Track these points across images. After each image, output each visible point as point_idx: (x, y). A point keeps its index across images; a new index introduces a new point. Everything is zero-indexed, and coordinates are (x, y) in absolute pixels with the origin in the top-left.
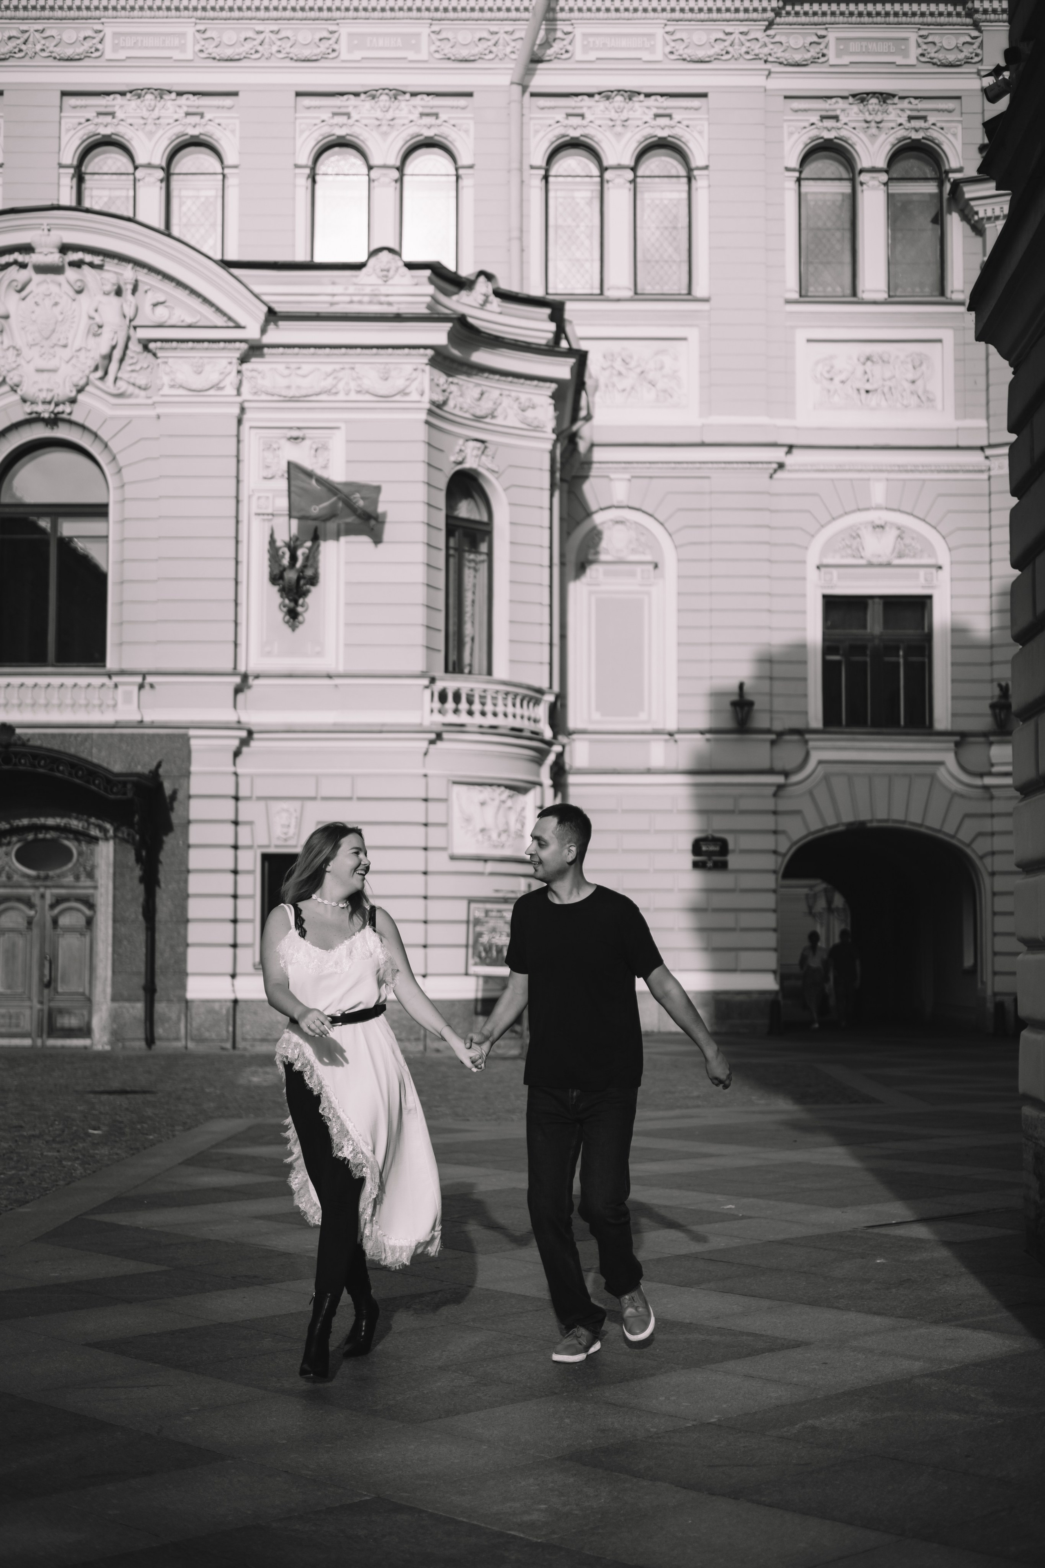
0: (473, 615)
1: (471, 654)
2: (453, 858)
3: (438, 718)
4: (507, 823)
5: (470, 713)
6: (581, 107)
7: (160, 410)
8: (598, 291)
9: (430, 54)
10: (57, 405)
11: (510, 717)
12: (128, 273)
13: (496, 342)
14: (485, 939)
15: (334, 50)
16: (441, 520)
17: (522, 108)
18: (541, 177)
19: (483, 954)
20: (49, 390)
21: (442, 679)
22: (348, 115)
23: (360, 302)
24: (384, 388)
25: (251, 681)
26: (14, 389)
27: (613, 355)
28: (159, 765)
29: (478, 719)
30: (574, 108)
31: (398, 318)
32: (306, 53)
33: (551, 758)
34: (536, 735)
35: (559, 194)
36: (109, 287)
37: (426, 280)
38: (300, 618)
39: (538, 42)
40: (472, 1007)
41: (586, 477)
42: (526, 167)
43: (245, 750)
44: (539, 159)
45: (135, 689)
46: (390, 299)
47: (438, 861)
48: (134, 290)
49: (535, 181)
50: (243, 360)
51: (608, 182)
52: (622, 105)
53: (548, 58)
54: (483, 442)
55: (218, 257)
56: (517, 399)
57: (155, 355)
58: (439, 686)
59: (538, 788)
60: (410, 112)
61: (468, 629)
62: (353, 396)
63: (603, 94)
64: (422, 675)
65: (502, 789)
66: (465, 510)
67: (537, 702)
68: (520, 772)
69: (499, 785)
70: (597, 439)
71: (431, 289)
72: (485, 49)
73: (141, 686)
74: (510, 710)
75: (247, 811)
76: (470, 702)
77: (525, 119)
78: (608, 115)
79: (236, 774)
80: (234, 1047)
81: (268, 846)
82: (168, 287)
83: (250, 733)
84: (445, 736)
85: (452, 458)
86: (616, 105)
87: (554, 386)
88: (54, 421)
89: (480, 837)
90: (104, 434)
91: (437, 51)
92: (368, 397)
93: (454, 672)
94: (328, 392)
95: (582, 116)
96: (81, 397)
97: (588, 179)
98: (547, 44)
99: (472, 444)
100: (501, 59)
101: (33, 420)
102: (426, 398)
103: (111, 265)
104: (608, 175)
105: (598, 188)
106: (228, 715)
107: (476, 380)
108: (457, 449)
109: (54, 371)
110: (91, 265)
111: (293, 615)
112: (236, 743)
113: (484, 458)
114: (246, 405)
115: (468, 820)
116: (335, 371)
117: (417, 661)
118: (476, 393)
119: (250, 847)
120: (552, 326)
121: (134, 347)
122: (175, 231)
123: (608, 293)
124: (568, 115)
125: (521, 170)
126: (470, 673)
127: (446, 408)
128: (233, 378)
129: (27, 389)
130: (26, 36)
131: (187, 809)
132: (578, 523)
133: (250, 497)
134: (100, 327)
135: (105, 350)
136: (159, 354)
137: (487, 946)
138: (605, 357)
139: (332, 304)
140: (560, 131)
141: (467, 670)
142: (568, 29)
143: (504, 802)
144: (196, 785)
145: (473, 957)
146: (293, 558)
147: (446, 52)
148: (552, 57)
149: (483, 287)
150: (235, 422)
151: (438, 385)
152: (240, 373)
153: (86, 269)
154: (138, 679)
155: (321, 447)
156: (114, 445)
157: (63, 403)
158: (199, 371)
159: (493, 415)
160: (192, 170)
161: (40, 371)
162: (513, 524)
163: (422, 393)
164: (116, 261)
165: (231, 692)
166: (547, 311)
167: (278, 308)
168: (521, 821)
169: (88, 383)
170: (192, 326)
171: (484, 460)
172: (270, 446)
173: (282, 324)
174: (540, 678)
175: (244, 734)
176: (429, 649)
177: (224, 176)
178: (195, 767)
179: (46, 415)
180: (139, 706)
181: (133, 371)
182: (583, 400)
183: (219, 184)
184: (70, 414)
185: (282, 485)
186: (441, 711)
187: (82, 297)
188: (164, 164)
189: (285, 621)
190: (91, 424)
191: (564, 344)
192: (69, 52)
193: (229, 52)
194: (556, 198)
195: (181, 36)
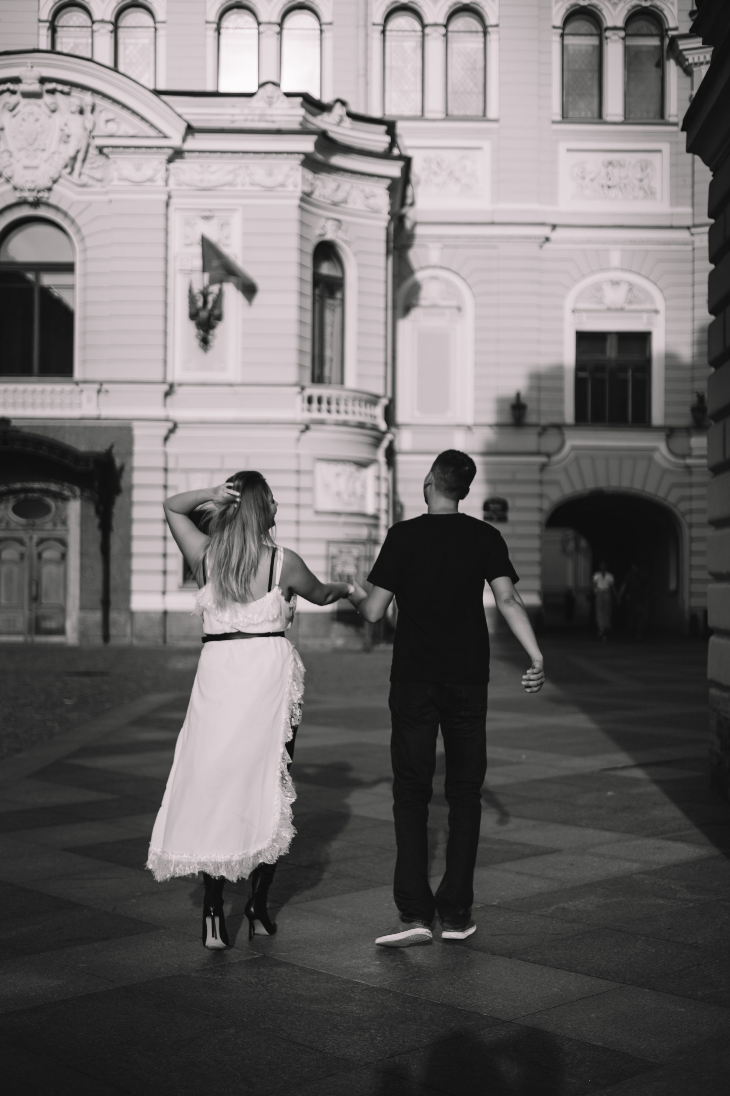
0: (331, 343)
1: (331, 370)
2: (317, 513)
3: (306, 415)
4: (354, 489)
5: (329, 411)
7: (111, 196)
8: (419, 114)
10: (39, 192)
11: (357, 415)
12: (88, 98)
13: (348, 150)
14: (339, 569)
16: (309, 276)
18: (380, 31)
20: (33, 181)
21: (309, 388)
23: (253, 121)
24: (269, 182)
25: (176, 388)
26: (8, 180)
27: (430, 160)
28: (112, 447)
29: (334, 416)
31: (279, 132)
33: (385, 444)
34: (375, 428)
35: (393, 43)
36: (75, 108)
37: (299, 105)
38: (210, 344)
40: (330, 617)
41: (410, 246)
42: (369, 23)
43: (172, 436)
44: (379, 19)
45: (94, 394)
46: (274, 118)
47: (306, 515)
48: (93, 110)
49: (376, 34)
50: (170, 160)
51: (427, 35)
54: (339, 221)
55: (152, 87)
56: (363, 191)
57: (107, 157)
58: (308, 392)
59: (376, 465)
61: (328, 353)
62: (248, 187)
64: (296, 385)
65: (351, 464)
66: (326, 269)
67: (375, 404)
68: (363, 453)
69: (348, 462)
70: (419, 219)
71: (302, 112)
73: (99, 392)
74: (357, 409)
75: (173, 479)
76: (329, 403)
79: (165, 453)
80: (164, 641)
82: (117, 108)
83: (175, 425)
84: (312, 427)
85: (318, 232)
87: (388, 182)
88: (37, 203)
89: (336, 498)
90: (72, 213)
92: (258, 188)
93: (318, 382)
94: (230, 184)
96: (56, 187)
97: (413, 33)
99: (330, 223)
101: (22, 203)
102: (299, 189)
103: (76, 93)
104: (427, 30)
105: (420, 39)
106: (160, 412)
107: (334, 176)
108: (320, 225)
109: (36, 168)
110: (62, 92)
111: (205, 342)
112: (164, 432)
113: (340, 232)
114: (173, 193)
115: (327, 486)
116: (235, 169)
117: (291, 375)
118: (334, 186)
120: (388, 139)
121: (93, 152)
122: (121, 68)
123: (428, 115)
125: (366, 26)
126: (330, 383)
127: (313, 196)
128: (162, 174)
129: (17, 181)
131: (130, 477)
132: (405, 279)
133: (175, 258)
134: (68, 136)
135: (72, 153)
136: (111, 156)
137: (340, 574)
138: (425, 161)
139: (233, 121)
141: (326, 380)
143: (352, 474)
144: (137, 461)
146: (205, 302)
149: (339, 110)
150: (163, 206)
151: (308, 180)
152: (167, 170)
153: (58, 95)
154: (96, 387)
155: (224, 225)
156: (79, 221)
157: (43, 191)
158: (138, 168)
159: (345, 201)
160: (134, 24)
161: (26, 168)
162: (360, 279)
163: (296, 186)
164: (79, 89)
165: (161, 395)
166: (383, 128)
167: (195, 124)
168: (364, 487)
169: (60, 177)
170: (133, 137)
171: (340, 234)
172: (188, 223)
173: (198, 135)
174: (377, 387)
175: (170, 425)
176: (301, 366)
177: (156, 29)
178: (137, 448)
179: (31, 199)
180: (98, 405)
181: (92, 168)
182: (409, 191)
183: (152, 34)
184: (48, 198)
185: (197, 250)
186: (309, 410)
187: (56, 115)
188: (113, 20)
189: (200, 346)
190: (63, 206)
191: (396, 151)
194: (391, 46)
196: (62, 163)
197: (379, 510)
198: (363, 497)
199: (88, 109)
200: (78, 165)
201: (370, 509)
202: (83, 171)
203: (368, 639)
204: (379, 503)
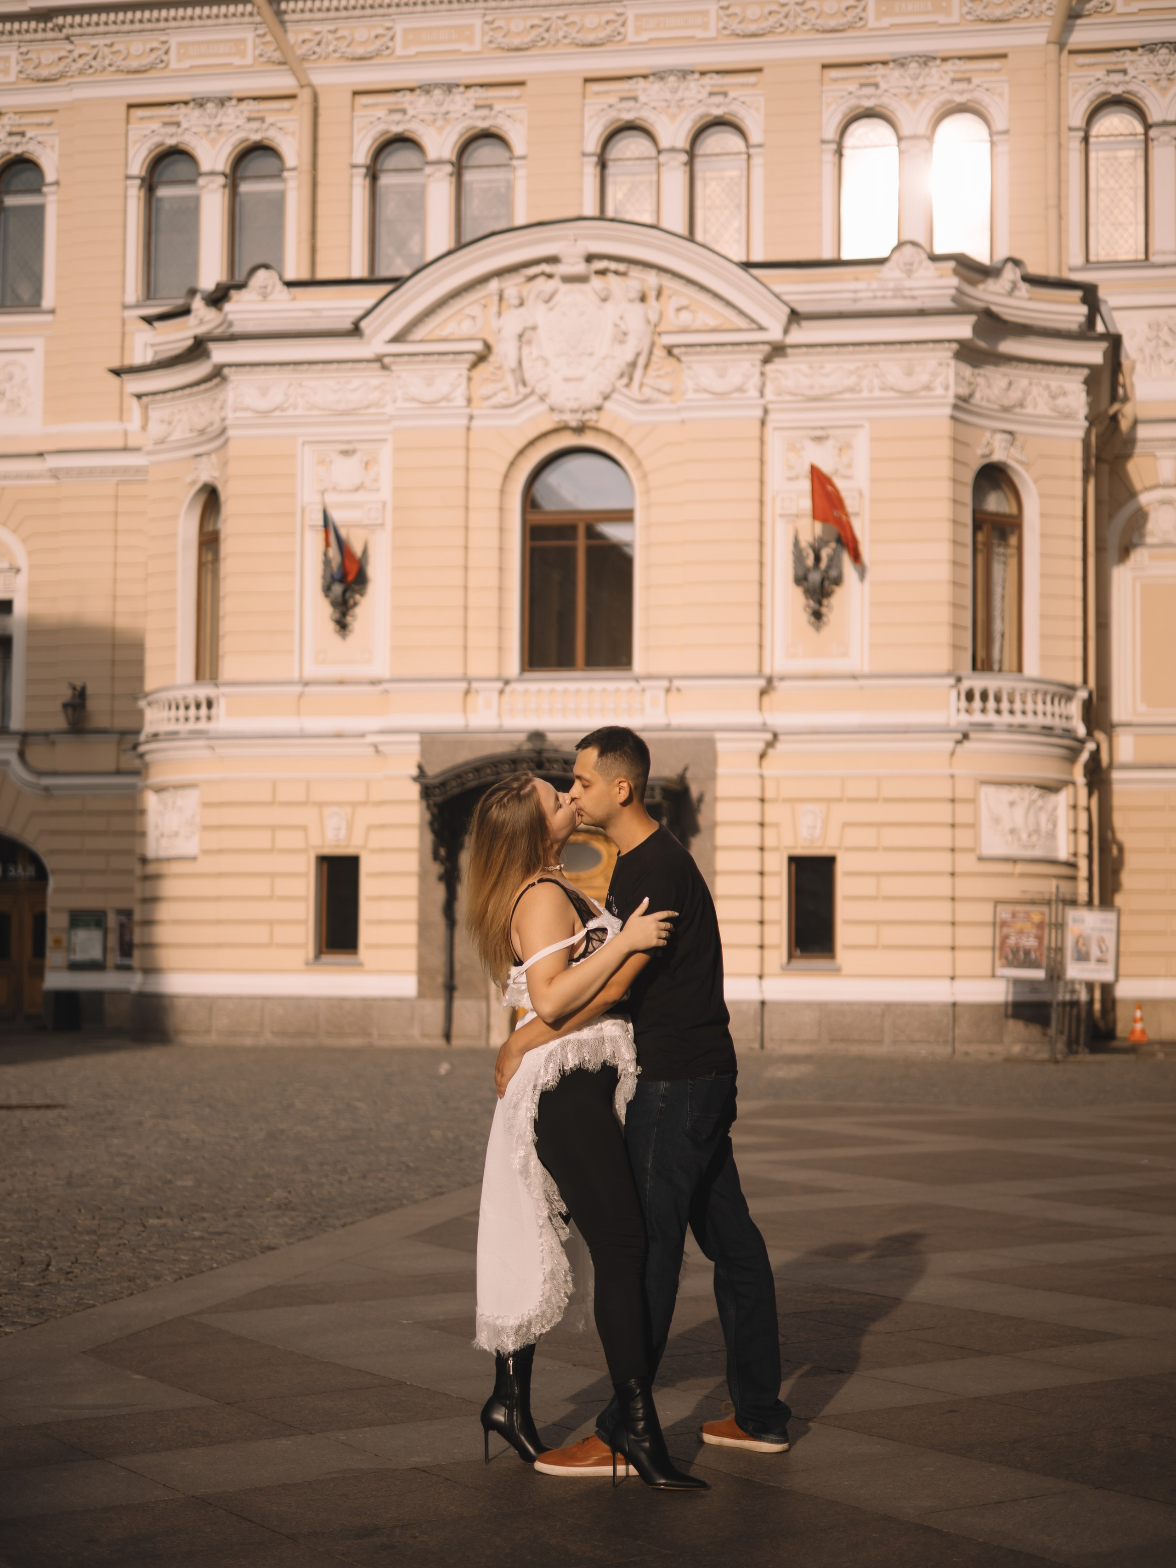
0: (1003, 611)
1: (1002, 651)
2: (981, 859)
3: (965, 718)
4: (1038, 823)
5: (998, 712)
6: (1123, 63)
7: (685, 415)
8: (1142, 256)
9: (962, 16)
10: (584, 412)
11: (1040, 716)
12: (652, 279)
13: (1024, 330)
14: (1012, 941)
15: (861, 19)
16: (967, 515)
17: (1060, 66)
18: (1080, 139)
19: (1010, 956)
20: (576, 399)
21: (969, 678)
22: (876, 86)
23: (884, 297)
24: (907, 384)
25: (776, 683)
26: (542, 399)
27: (1158, 325)
28: (686, 769)
29: (1006, 718)
30: (1115, 63)
31: (922, 313)
32: (832, 23)
33: (1085, 756)
34: (1068, 733)
35: (1102, 154)
36: (634, 294)
37: (950, 272)
38: (825, 619)
40: (1002, 1010)
41: (1128, 456)
42: (1064, 128)
43: (771, 752)
44: (1077, 119)
45: (662, 693)
46: (915, 293)
47: (965, 863)
48: (659, 295)
49: (1075, 145)
50: (767, 360)
51: (1152, 140)
52: (1167, 57)
53: (1087, 13)
54: (1011, 433)
55: (743, 258)
56: (1047, 387)
57: (679, 360)
58: (966, 685)
59: (1070, 789)
60: (941, 78)
61: (998, 626)
62: (877, 393)
63: (1147, 48)
64: (948, 674)
65: (1032, 788)
66: (995, 503)
67: (1069, 699)
68: (1051, 772)
69: (1029, 785)
70: (1141, 415)
71: (955, 281)
72: (1020, 8)
73: (668, 690)
74: (1040, 707)
75: (773, 813)
76: (998, 699)
77: (1063, 79)
78: (1152, 69)
79: (762, 777)
80: (762, 1046)
81: (795, 847)
82: (692, 291)
83: (775, 736)
84: (972, 735)
85: (979, 452)
86: (1161, 58)
87: (1086, 372)
88: (580, 429)
89: (1009, 838)
90: (630, 440)
91: (969, 13)
92: (892, 394)
93: (983, 670)
94: (852, 390)
95: (1125, 72)
96: (608, 405)
97: (1131, 138)
99: (999, 437)
100: (1037, 17)
101: (561, 428)
102: (951, 393)
103: (635, 272)
104: (1152, 133)
105: (1143, 146)
106: (753, 718)
107: (1004, 369)
108: (984, 442)
109: (580, 379)
110: (616, 273)
111: (817, 615)
112: (761, 746)
113: (1013, 451)
114: (770, 406)
115: (997, 821)
116: (858, 368)
117: (942, 660)
118: (1004, 383)
119: (776, 849)
120: (1084, 309)
121: (659, 353)
122: (699, 236)
123: (1154, 259)
124: (1109, 72)
125: (1058, 133)
126: (1000, 670)
127: (973, 401)
128: (756, 380)
129: (555, 399)
130: (548, 23)
131: (713, 811)
132: (1121, 505)
133: (774, 499)
134: (625, 334)
135: (630, 357)
136: (683, 358)
137: (1015, 949)
138: (1150, 326)
139: (855, 300)
140: (1100, 88)
141: (996, 667)
143: (1034, 802)
144: (722, 788)
145: (1000, 959)
146: (818, 559)
147: (978, 13)
148: (1092, 12)
149: (1010, 274)
150: (757, 424)
151: (963, 378)
152: (762, 374)
153: (611, 277)
154: (665, 683)
155: (844, 447)
156: (640, 451)
157: (590, 411)
158: (722, 375)
159: (1022, 405)
160: (717, 150)
161: (567, 380)
162: (1043, 516)
163: (947, 388)
164: (640, 268)
165: (756, 694)
166: (1078, 294)
167: (800, 308)
168: (1053, 820)
169: (613, 390)
170: (714, 330)
172: (792, 447)
173: (805, 324)
174: (1071, 674)
175: (769, 736)
176: (956, 647)
177: (749, 156)
178: (722, 770)
179: (573, 424)
180: (666, 710)
181: (658, 377)
183: (744, 164)
184: (597, 421)
185: (805, 485)
186: (967, 711)
187: (608, 305)
188: (688, 147)
189: (809, 622)
190: (617, 431)
191: (1100, 328)
192: (591, 37)
193: (752, 28)
194: (1097, 159)
195: (705, 13)
196: (616, 371)
197: (1075, 855)
198: (1052, 836)
199: (652, 295)
200: (638, 373)
201: (1063, 854)
202: (646, 381)
203: (1060, 1046)
204: (1077, 844)
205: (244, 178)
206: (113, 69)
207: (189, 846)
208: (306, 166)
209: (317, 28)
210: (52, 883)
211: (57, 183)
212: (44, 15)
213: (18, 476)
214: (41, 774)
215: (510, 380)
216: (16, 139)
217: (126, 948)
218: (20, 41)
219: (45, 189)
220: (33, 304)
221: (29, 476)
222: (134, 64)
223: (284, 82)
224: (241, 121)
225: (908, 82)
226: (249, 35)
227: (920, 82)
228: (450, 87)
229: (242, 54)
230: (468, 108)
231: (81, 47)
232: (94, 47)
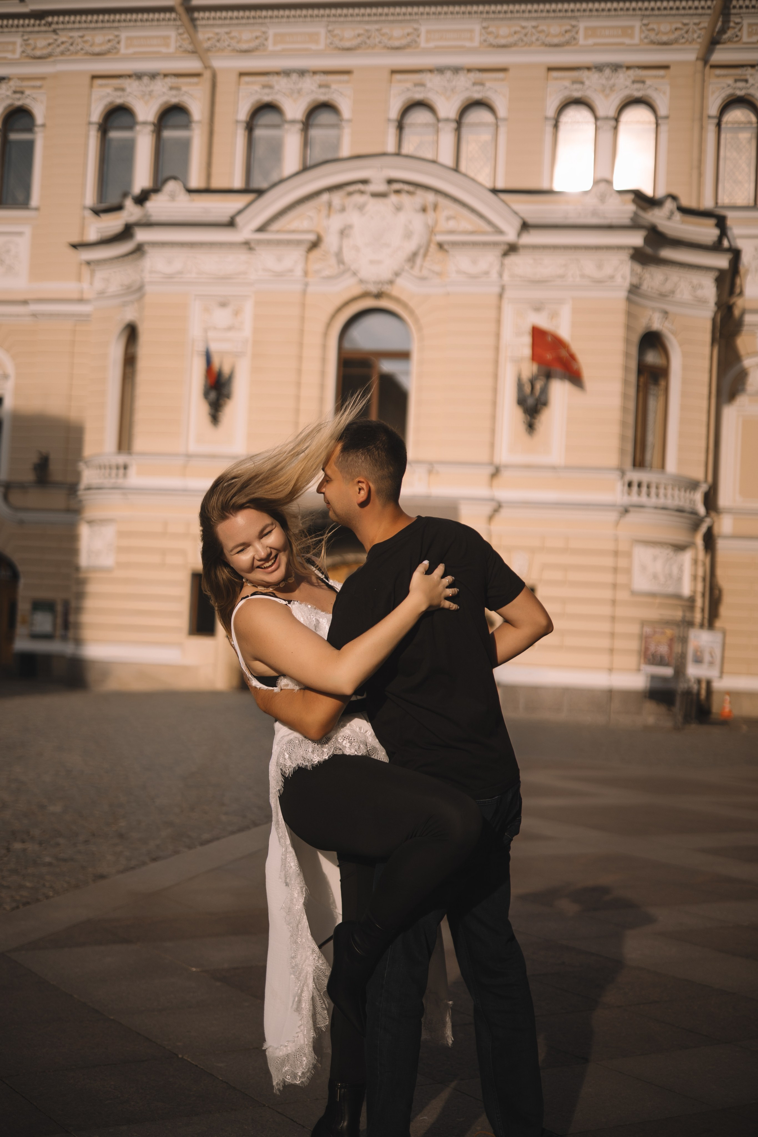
0: (654, 430)
1: (653, 455)
2: (633, 593)
3: (627, 499)
4: (671, 572)
5: (649, 495)
6: (746, 75)
7: (449, 289)
8: (752, 204)
9: (641, 40)
10: (382, 284)
11: (677, 499)
12: (430, 198)
13: (677, 243)
14: (653, 649)
15: (575, 39)
16: (634, 365)
17: (704, 76)
18: (715, 124)
19: (651, 658)
20: (378, 275)
21: (630, 472)
22: (583, 83)
23: (586, 216)
24: (599, 275)
25: (502, 470)
26: (355, 274)
29: (654, 500)
30: (741, 75)
31: (610, 228)
32: (556, 41)
33: (703, 529)
34: (694, 513)
35: (729, 135)
36: (418, 206)
37: (630, 202)
38: (536, 429)
39: (717, 30)
40: (643, 694)
41: (738, 334)
42: (705, 116)
43: (497, 516)
44: (713, 110)
45: (426, 474)
46: (606, 215)
47: (623, 595)
48: (435, 208)
49: (712, 128)
50: (505, 254)
53: (724, 41)
54: (666, 312)
55: (489, 185)
56: (691, 282)
57: (447, 252)
58: (629, 477)
59: (694, 549)
60: (626, 80)
61: (651, 439)
62: (578, 280)
64: (617, 469)
65: (669, 548)
66: (652, 358)
67: (696, 490)
68: (681, 537)
69: (666, 544)
70: (748, 305)
71: (633, 207)
72: (680, 36)
73: (430, 472)
74: (677, 494)
76: (648, 487)
77: (706, 84)
79: (489, 531)
82: (457, 207)
83: (500, 504)
84: (631, 512)
85: (644, 323)
87: (717, 273)
88: (379, 296)
89: (653, 580)
90: (412, 304)
91: (646, 38)
92: (588, 281)
93: (640, 467)
94: (562, 277)
95: (746, 81)
96: (398, 280)
97: (749, 125)
98: (723, 31)
99: (658, 314)
100: (691, 43)
101: (365, 295)
102: (628, 282)
103: (420, 192)
105: (756, 131)
106: (485, 493)
107: (663, 269)
108: (647, 316)
109: (380, 262)
110: (408, 192)
111: (531, 427)
112: (489, 511)
114: (507, 286)
115: (644, 568)
116: (566, 263)
117: (612, 459)
118: (663, 278)
120: (716, 232)
121: (433, 248)
122: (463, 168)
124: (737, 81)
125: (701, 119)
126: (651, 468)
127: (642, 288)
128: (497, 267)
129: (363, 274)
130: (369, 33)
132: (732, 366)
133: (506, 347)
134: (411, 233)
135: (413, 249)
136: (450, 251)
137: (654, 653)
138: (754, 251)
139: (566, 217)
140: (729, 91)
141: (648, 465)
142: (738, 20)
143: (669, 557)
145: (644, 659)
146: (533, 389)
147: (652, 38)
148: (727, 40)
149: (669, 205)
150: (497, 297)
151: (637, 273)
152: (502, 264)
153: (404, 195)
154: (428, 467)
155: (554, 315)
156: (418, 312)
157: (386, 283)
158: (476, 263)
159: (673, 292)
160: (476, 122)
161: (372, 262)
162: (685, 368)
163: (625, 279)
164: (423, 190)
165: (487, 477)
166: (713, 221)
167: (530, 220)
168: (681, 569)
169: (402, 270)
170: (472, 233)
171: (667, 324)
172: (520, 314)
173: (532, 231)
174: (698, 473)
175: (495, 505)
176: (623, 451)
177: (497, 127)
179: (375, 291)
180: (429, 484)
181: (432, 263)
182: (738, 281)
183: (494, 132)
184: (390, 291)
185: (527, 340)
186: (629, 495)
187: (401, 213)
188: (457, 119)
189: (526, 429)
190: (404, 297)
191: (726, 243)
192: (397, 43)
193: (503, 41)
194: (726, 139)
195: (471, 31)
196: (404, 258)
197: (695, 592)
198: (680, 579)
199: (430, 208)
200: (419, 261)
201: (686, 590)
202: (424, 265)
203: (680, 718)
204: (695, 586)
205: (167, 127)
206: (83, 52)
207: (108, 560)
208: (206, 120)
209: (217, 30)
210: (22, 582)
211: (43, 126)
212: (39, 15)
213: (11, 315)
214: (16, 509)
215: (333, 261)
216: (18, 96)
217: (66, 625)
218: (24, 32)
219: (37, 129)
220: (24, 203)
221: (18, 316)
222: (97, 49)
223: (193, 65)
224: (165, 90)
225: (604, 81)
226: (172, 34)
227: (612, 82)
228: (302, 73)
229: (167, 45)
230: (314, 87)
231: (63, 37)
232: (71, 37)
